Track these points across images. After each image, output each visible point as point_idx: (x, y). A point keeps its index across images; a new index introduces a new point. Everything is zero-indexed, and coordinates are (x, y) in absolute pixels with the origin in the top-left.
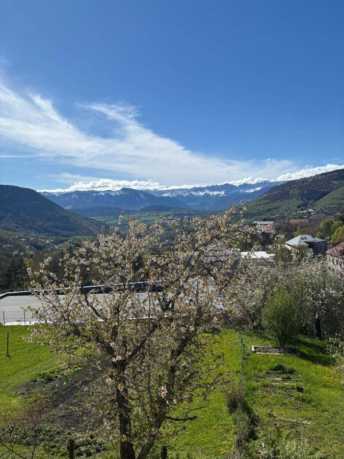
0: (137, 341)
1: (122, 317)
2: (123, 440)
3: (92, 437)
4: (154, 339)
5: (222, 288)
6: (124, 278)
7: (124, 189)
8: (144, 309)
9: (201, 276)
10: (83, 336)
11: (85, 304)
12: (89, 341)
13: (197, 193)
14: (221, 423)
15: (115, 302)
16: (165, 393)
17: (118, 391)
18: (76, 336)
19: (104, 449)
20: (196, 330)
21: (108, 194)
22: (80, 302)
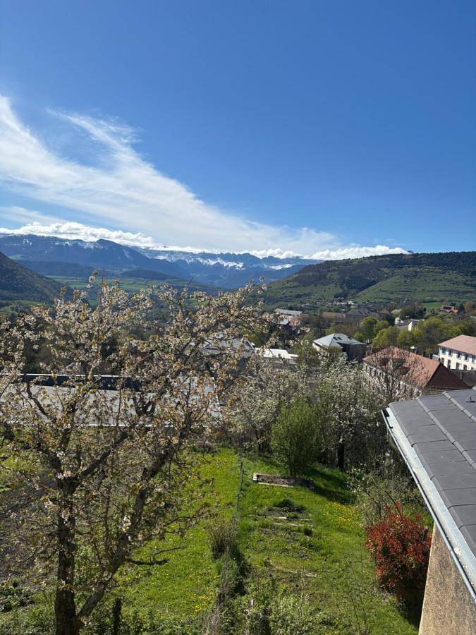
0: (97, 453)
1: (79, 419)
2: (61, 587)
3: (15, 585)
4: (121, 453)
5: (223, 390)
6: (87, 365)
7: (101, 242)
8: (112, 410)
9: (197, 372)
10: (18, 441)
11: (26, 395)
12: (27, 448)
13: (206, 261)
14: (200, 572)
15: (70, 396)
16: (127, 525)
17: (61, 520)
18: (7, 441)
19: (32, 602)
20: (180, 444)
21: (77, 244)
22: (19, 393)
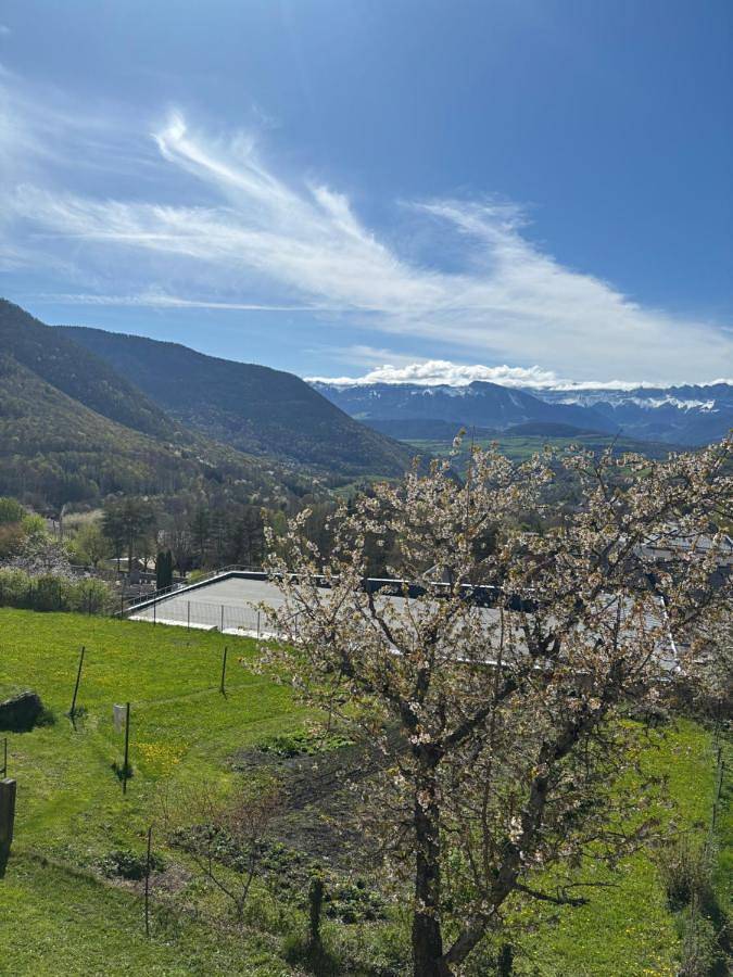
0: (470, 709)
1: (442, 654)
2: (420, 911)
3: (360, 885)
4: (506, 713)
5: (680, 625)
6: (453, 572)
7: (476, 385)
8: (490, 644)
9: (631, 591)
10: (358, 678)
11: (368, 613)
12: (369, 690)
13: (646, 402)
15: (429, 618)
16: (517, 833)
17: (419, 807)
18: (345, 677)
19: (382, 917)
20: (604, 710)
21: (441, 392)
22: (359, 609)
